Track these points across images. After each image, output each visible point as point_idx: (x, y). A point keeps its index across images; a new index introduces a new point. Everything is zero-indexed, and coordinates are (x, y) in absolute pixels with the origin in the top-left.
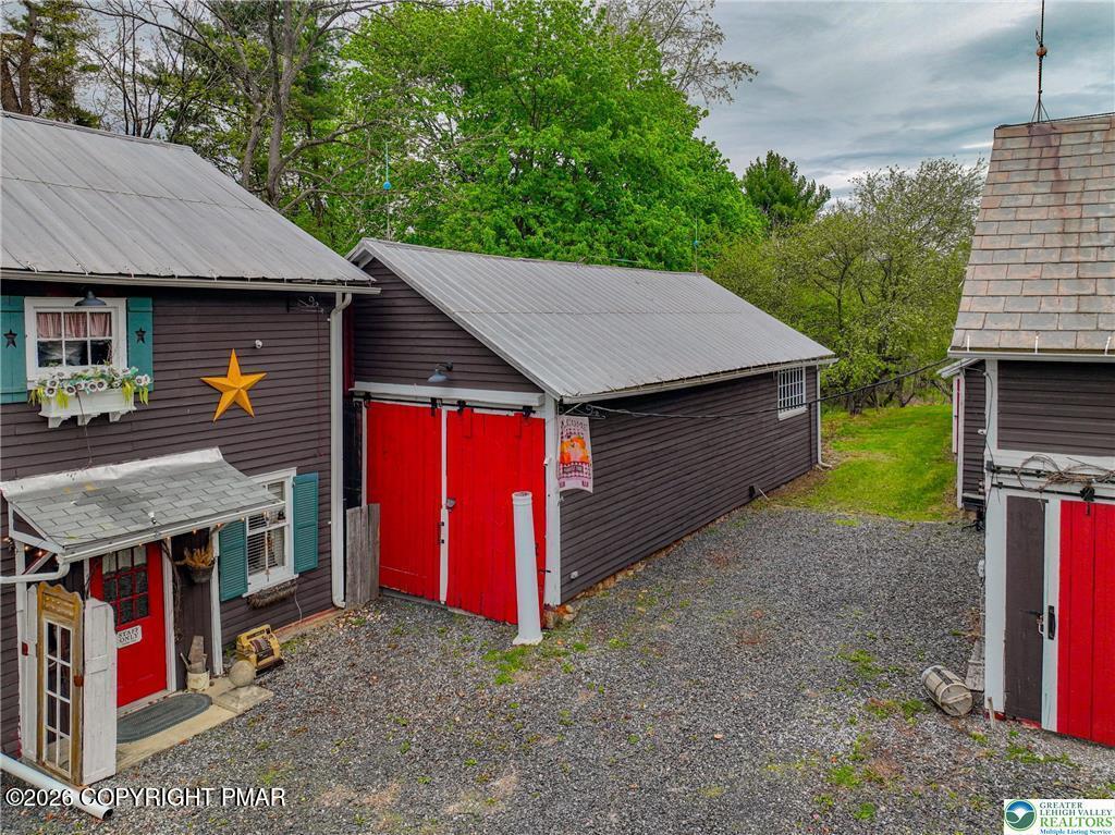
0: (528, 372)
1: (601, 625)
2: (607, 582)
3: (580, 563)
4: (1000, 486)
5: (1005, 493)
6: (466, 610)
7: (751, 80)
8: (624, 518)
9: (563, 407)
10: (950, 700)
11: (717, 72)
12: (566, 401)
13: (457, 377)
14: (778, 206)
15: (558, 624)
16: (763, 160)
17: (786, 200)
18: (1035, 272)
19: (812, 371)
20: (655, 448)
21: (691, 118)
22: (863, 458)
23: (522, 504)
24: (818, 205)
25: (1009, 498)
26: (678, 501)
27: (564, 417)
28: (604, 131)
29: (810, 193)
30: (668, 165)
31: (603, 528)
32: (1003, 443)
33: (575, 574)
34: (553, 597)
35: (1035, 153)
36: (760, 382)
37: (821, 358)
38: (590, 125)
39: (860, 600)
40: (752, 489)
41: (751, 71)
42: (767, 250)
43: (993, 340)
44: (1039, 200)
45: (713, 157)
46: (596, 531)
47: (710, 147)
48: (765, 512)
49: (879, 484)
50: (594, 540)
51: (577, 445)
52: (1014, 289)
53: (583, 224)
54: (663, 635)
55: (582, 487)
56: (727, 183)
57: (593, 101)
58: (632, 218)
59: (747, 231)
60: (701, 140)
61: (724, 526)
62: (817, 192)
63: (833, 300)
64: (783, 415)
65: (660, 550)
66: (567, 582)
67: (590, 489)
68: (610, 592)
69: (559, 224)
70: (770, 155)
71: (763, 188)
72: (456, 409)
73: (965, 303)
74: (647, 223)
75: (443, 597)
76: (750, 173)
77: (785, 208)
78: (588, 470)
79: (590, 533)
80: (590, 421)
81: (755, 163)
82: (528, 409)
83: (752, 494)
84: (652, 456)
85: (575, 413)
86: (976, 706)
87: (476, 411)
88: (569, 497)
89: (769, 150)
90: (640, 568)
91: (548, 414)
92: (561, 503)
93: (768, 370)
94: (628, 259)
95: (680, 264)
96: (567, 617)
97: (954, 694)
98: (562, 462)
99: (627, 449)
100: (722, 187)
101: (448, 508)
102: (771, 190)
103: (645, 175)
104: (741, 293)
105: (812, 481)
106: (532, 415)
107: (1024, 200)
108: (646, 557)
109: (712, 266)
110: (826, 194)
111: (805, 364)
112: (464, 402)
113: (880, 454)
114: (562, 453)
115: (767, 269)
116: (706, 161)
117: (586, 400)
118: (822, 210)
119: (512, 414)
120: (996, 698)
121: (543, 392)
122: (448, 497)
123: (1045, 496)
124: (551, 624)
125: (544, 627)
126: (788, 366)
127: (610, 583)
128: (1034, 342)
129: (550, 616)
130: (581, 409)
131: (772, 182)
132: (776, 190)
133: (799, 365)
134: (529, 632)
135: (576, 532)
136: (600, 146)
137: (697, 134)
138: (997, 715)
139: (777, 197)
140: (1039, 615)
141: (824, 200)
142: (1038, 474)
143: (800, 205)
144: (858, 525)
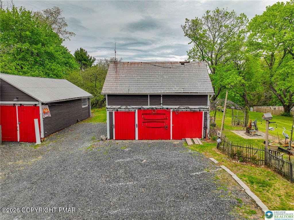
0: (36, 98)
1: (51, 140)
2: (51, 135)
3: (47, 131)
4: (108, 110)
5: (109, 111)
6: (24, 142)
7: (74, 36)
8: (54, 124)
9: (43, 104)
10: (103, 139)
11: (67, 33)
12: (44, 103)
13: (19, 99)
14: (83, 61)
15: (44, 141)
16: (79, 50)
17: (85, 60)
18: (112, 83)
19: (89, 99)
20: (59, 112)
21: (61, 41)
22: (99, 115)
23: (36, 121)
24: (93, 62)
25: (109, 112)
26: (63, 122)
27: (43, 106)
28: (40, 46)
29: (91, 59)
30: (56, 55)
31: (51, 125)
32: (108, 105)
33: (46, 133)
34: (42, 136)
35: (114, 67)
36: (78, 101)
37: (90, 96)
38: (36, 44)
39: (94, 132)
40: (77, 120)
41: (74, 34)
42: (80, 73)
43: (106, 92)
44: (114, 73)
45: (66, 50)
46: (49, 126)
47: (66, 48)
48: (80, 124)
49: (101, 118)
50: (49, 127)
51: (46, 110)
52: (109, 86)
53: (36, 66)
54: (63, 140)
55: (48, 116)
56: (70, 57)
57: (37, 38)
58: (48, 66)
59: (75, 69)
60: (63, 46)
61: (73, 126)
62: (92, 59)
63: (94, 85)
64: (83, 107)
65: (61, 130)
66: (45, 134)
67: (50, 116)
68: (52, 136)
69: (30, 66)
70: (81, 49)
71: (79, 57)
72: (20, 105)
73: (104, 87)
74: (52, 67)
75: (19, 140)
76: (76, 53)
77: (85, 62)
78: (49, 113)
79: (48, 126)
80: (49, 106)
81: (77, 50)
82: (36, 105)
83: (78, 121)
84: (58, 113)
85: (45, 105)
86: (106, 139)
87: (24, 106)
88: (44, 119)
89: (81, 47)
90: (57, 133)
91: (40, 105)
92: (43, 120)
93: (80, 98)
94: (48, 75)
95: (60, 76)
96: (45, 140)
97: (104, 138)
98: (44, 113)
99: (54, 112)
100: (69, 58)
101: (19, 124)
102: (81, 57)
103: (51, 56)
104: (74, 83)
105: (89, 119)
106: (37, 106)
107: (112, 73)
108: (58, 131)
109: (68, 77)
110: (94, 60)
111: (87, 97)
112: (21, 104)
113: (102, 114)
114: (44, 111)
115: (80, 78)
116: (65, 52)
117: (47, 103)
118: (94, 63)
119: (33, 106)
120: (109, 138)
121: (39, 101)
122: (19, 122)
123: (113, 111)
124: (42, 141)
125: (41, 142)
126: (83, 98)
127: (52, 135)
128: (111, 92)
129: (42, 139)
130: (47, 104)
131: (81, 55)
132: (82, 57)
133: (86, 97)
134: (38, 141)
135: (46, 126)
136: (39, 49)
137: (62, 44)
138: (109, 139)
139: (83, 59)
140: (113, 126)
141: (94, 61)
142: (112, 108)
143: (88, 62)
144: (96, 124)
